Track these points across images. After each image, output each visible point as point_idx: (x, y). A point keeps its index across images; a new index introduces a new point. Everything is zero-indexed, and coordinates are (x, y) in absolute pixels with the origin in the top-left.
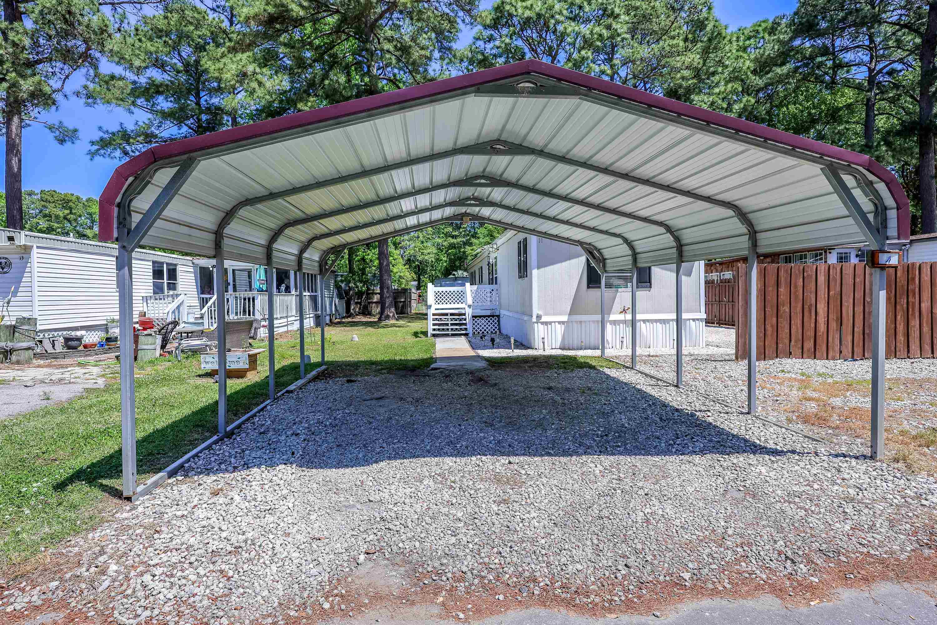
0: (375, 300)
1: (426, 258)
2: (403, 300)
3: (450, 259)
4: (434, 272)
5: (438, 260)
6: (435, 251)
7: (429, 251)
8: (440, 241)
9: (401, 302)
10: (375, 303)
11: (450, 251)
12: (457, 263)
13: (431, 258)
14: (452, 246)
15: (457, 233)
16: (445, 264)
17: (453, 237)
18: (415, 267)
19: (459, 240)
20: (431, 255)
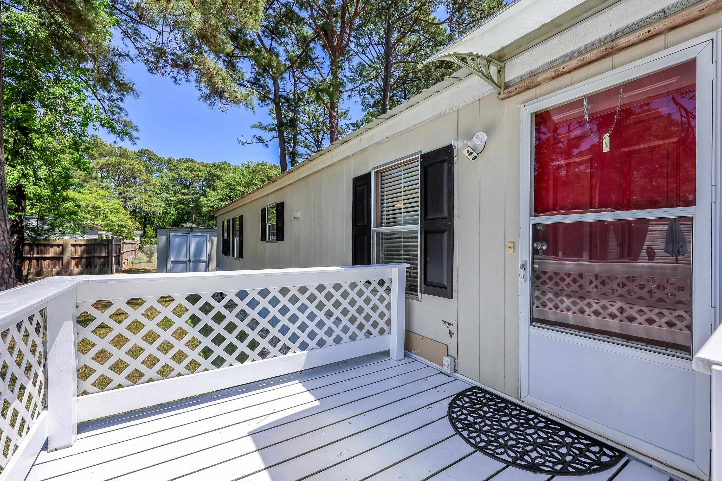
0: (50, 255)
1: (153, 209)
2: (104, 255)
3: (178, 214)
4: (161, 224)
5: (165, 213)
6: (163, 205)
7: (157, 204)
8: (168, 196)
9: (100, 258)
10: (51, 259)
11: (178, 206)
12: (186, 217)
13: (159, 211)
14: (180, 202)
15: (186, 191)
16: (173, 217)
17: (183, 194)
18: (141, 218)
19: (188, 197)
20: (158, 208)
